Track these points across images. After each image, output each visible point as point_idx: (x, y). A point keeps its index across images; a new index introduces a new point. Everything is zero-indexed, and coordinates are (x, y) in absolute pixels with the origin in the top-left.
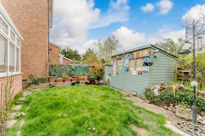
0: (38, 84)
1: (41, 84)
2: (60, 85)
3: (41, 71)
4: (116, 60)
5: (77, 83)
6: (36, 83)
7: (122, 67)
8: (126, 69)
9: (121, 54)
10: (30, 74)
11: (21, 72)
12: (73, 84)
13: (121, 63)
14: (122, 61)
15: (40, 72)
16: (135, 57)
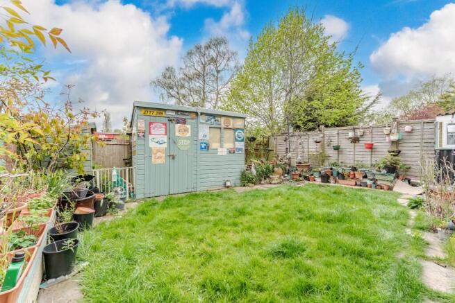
4: (165, 120)
7: (189, 142)
8: (203, 146)
9: (186, 112)
13: (186, 130)
14: (189, 126)
16: (223, 126)
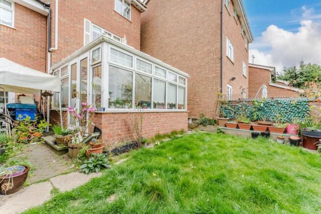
0: (205, 126)
1: (208, 126)
2: (231, 133)
3: (212, 110)
5: (263, 134)
6: (203, 123)
10: (201, 113)
11: (188, 110)
12: (254, 136)
15: (210, 111)
